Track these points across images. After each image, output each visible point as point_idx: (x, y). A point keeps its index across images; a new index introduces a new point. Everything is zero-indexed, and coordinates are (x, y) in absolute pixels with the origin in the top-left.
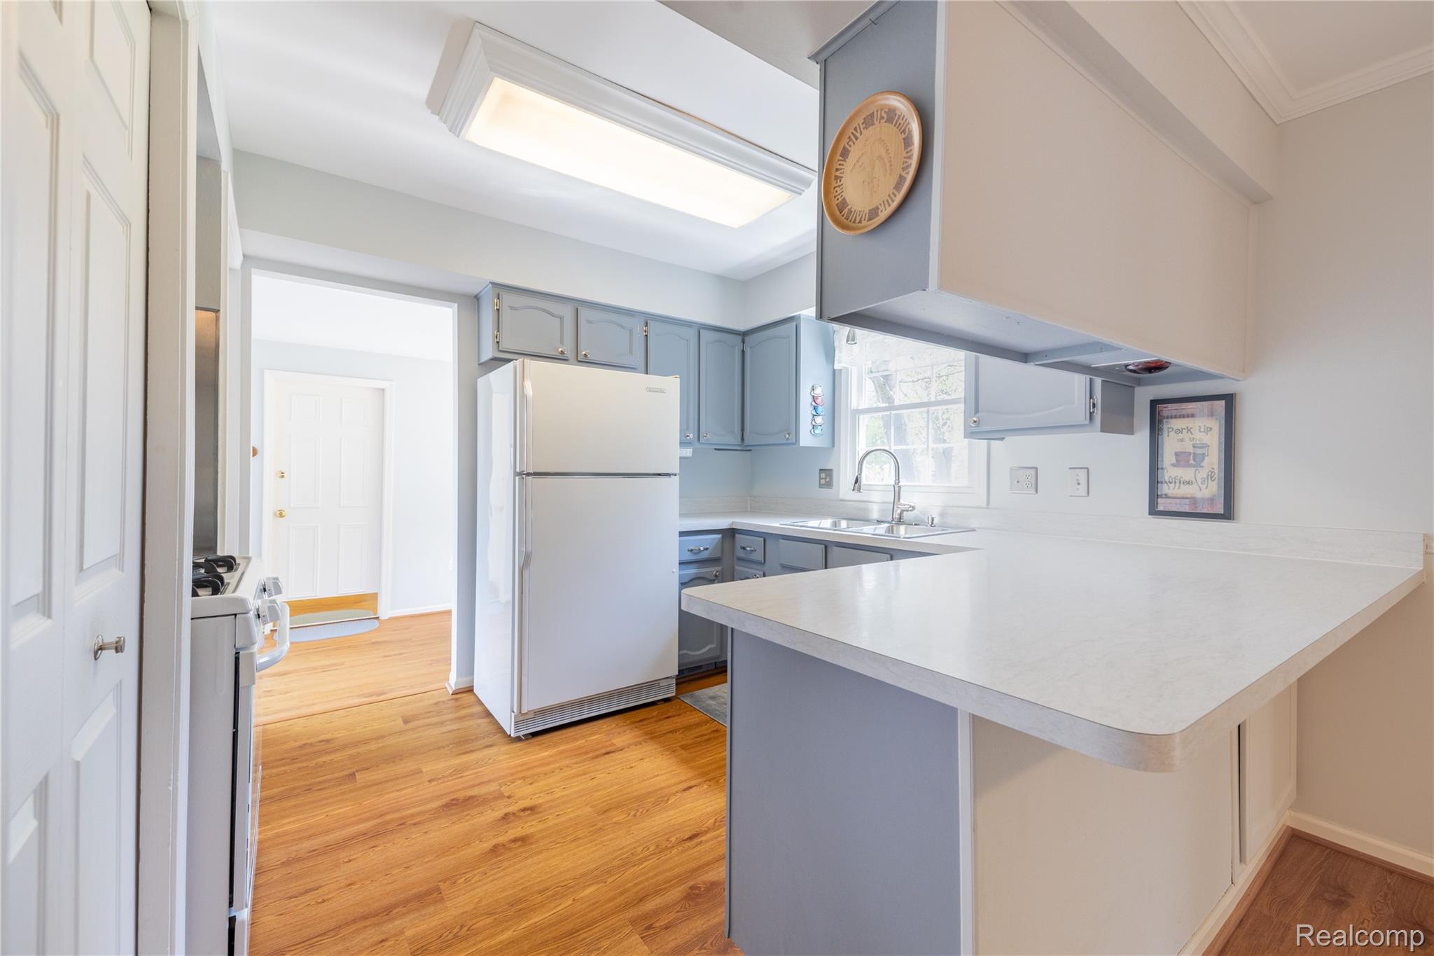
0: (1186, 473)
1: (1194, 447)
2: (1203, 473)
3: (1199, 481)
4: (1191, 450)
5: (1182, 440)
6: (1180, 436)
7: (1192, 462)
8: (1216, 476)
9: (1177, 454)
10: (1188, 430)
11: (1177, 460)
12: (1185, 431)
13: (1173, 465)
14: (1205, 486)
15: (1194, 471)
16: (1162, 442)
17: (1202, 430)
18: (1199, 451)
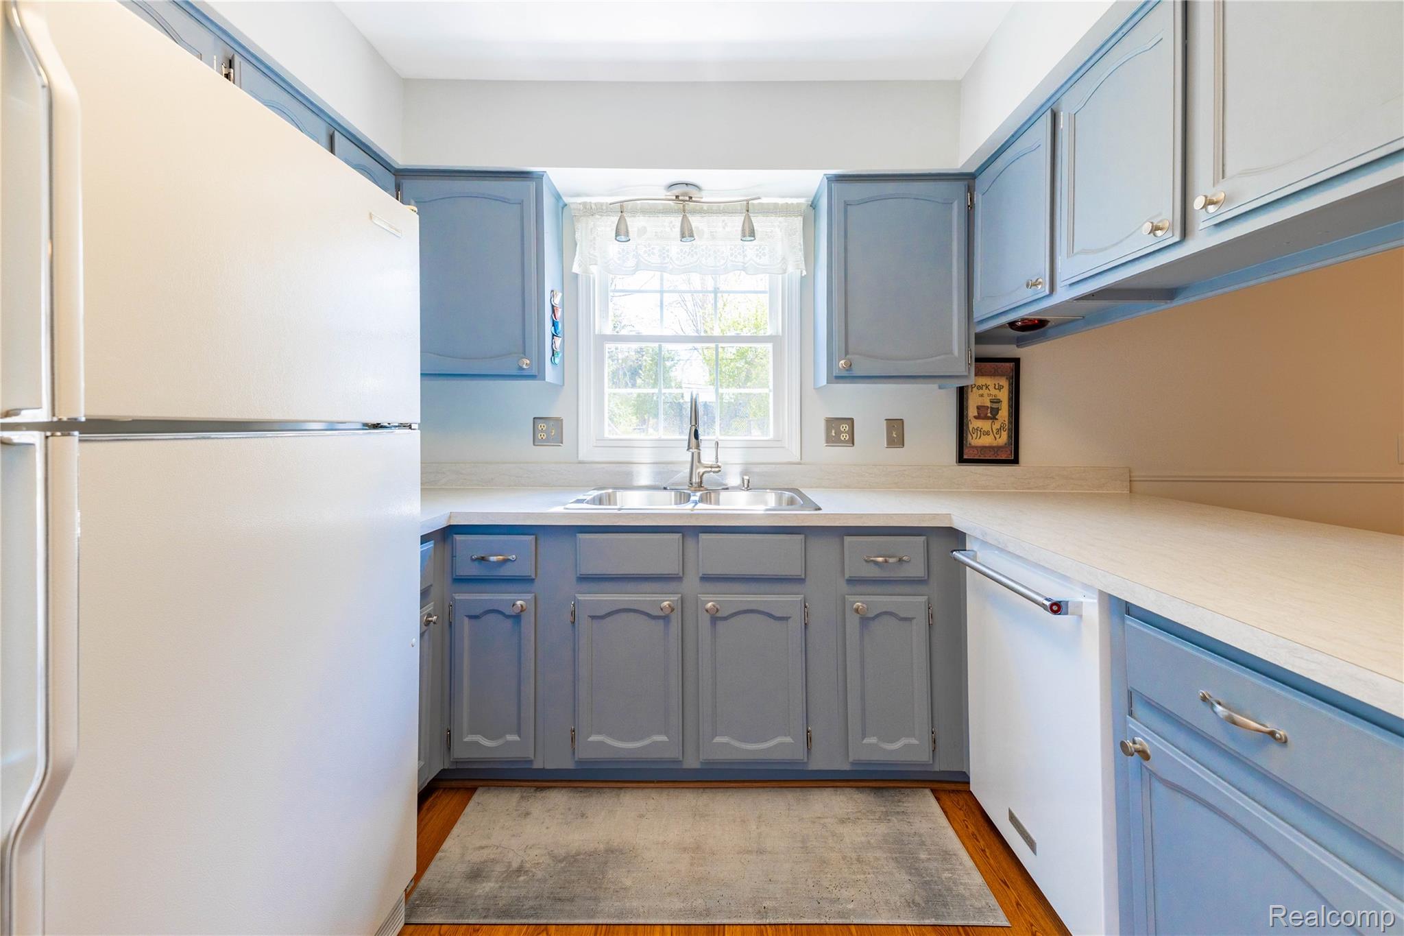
0: (985, 425)
1: (991, 402)
2: (997, 426)
3: (995, 431)
4: (989, 404)
5: (982, 396)
6: (981, 392)
7: (989, 415)
8: (1007, 427)
9: (978, 408)
10: (987, 387)
11: (978, 413)
12: (984, 388)
13: (975, 417)
14: (999, 436)
15: (990, 424)
16: (967, 397)
17: (997, 387)
18: (995, 406)
